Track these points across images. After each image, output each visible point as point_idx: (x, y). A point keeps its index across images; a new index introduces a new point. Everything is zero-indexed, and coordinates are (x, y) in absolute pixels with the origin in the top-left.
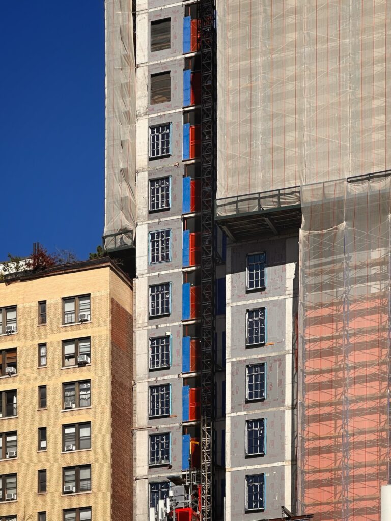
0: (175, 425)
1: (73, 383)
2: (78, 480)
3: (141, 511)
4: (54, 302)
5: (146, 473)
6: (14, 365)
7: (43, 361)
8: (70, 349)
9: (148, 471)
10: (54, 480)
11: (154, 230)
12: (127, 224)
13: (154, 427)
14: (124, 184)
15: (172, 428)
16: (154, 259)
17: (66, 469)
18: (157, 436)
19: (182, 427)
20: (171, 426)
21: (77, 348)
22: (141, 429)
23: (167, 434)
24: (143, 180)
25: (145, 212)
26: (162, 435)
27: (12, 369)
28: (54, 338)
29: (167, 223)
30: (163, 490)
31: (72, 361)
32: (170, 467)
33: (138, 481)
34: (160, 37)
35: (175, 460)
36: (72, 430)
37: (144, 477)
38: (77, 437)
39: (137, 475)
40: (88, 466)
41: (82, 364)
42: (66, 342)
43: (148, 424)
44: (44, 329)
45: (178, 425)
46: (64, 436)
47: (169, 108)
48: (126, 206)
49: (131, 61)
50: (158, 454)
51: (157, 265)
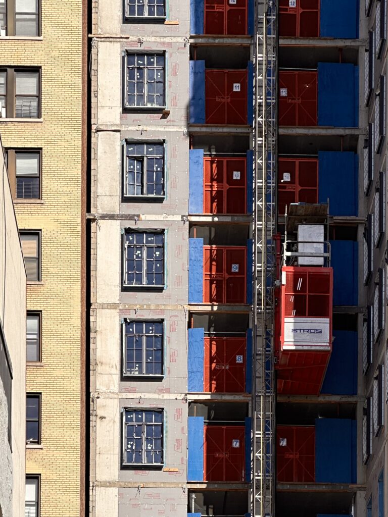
0: (174, 40)
3: (107, 189)
5: (118, 122)
9: (121, 118)
13: (133, 38)
15: (170, 44)
18: (141, 55)
19: (188, 45)
20: (167, 40)
22: (109, 39)
23: (161, 55)
26: (150, 54)
30: (150, 156)
32: (165, 115)
33: (100, 133)
35: (175, 105)
37: (113, 128)
39: (100, 122)
43: (122, 31)
45: (181, 40)
50: (140, 89)
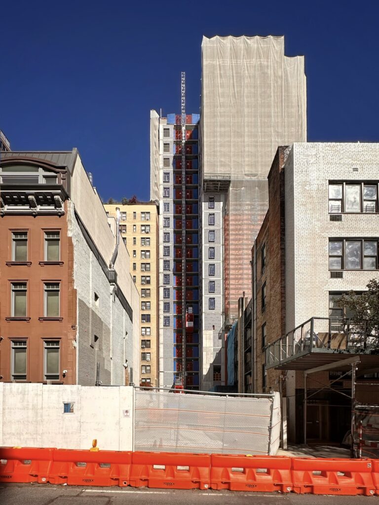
1: (144, 238)
2: (145, 268)
4: (138, 213)
6: (126, 230)
7: (135, 230)
8: (143, 228)
10: (138, 266)
11: (165, 202)
12: (157, 198)
14: (156, 187)
16: (165, 210)
17: (142, 264)
21: (145, 228)
22: (161, 259)
23: (169, 261)
24: (161, 188)
25: (162, 196)
27: (124, 231)
28: (139, 224)
29: (169, 201)
31: (144, 232)
34: (166, 148)
36: (144, 253)
38: (145, 255)
40: (149, 264)
41: (147, 233)
42: (142, 226)
44: (135, 221)
46: (142, 254)
47: (169, 169)
48: (156, 193)
49: (157, 152)
51: (165, 212)
